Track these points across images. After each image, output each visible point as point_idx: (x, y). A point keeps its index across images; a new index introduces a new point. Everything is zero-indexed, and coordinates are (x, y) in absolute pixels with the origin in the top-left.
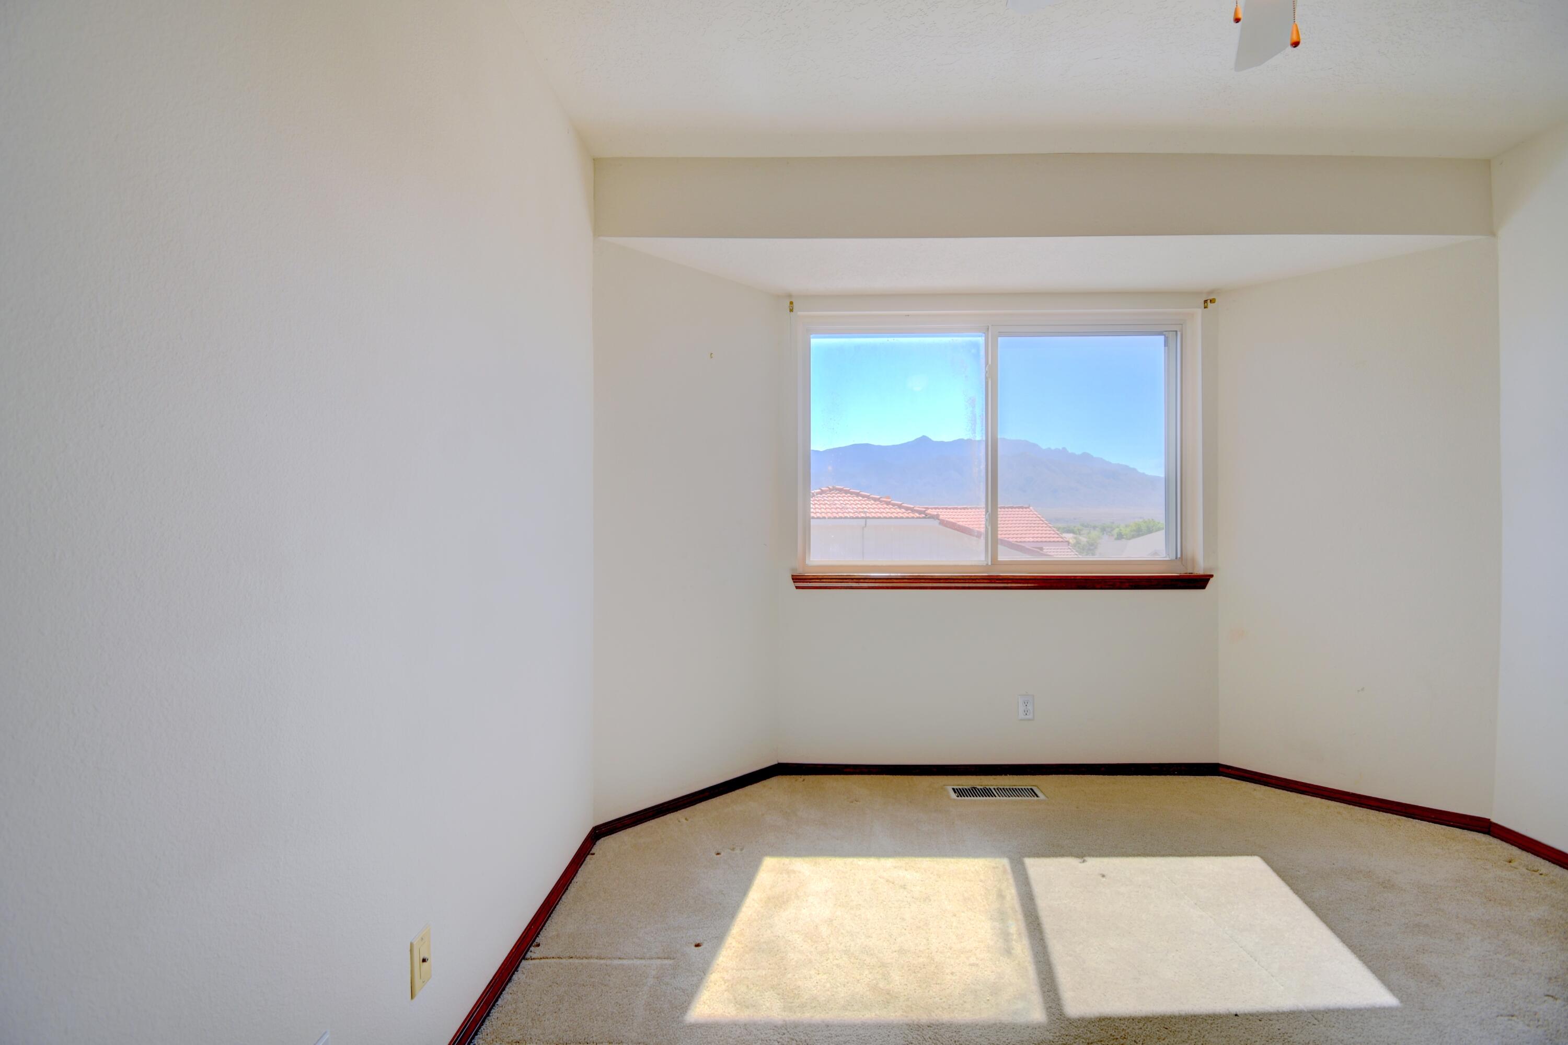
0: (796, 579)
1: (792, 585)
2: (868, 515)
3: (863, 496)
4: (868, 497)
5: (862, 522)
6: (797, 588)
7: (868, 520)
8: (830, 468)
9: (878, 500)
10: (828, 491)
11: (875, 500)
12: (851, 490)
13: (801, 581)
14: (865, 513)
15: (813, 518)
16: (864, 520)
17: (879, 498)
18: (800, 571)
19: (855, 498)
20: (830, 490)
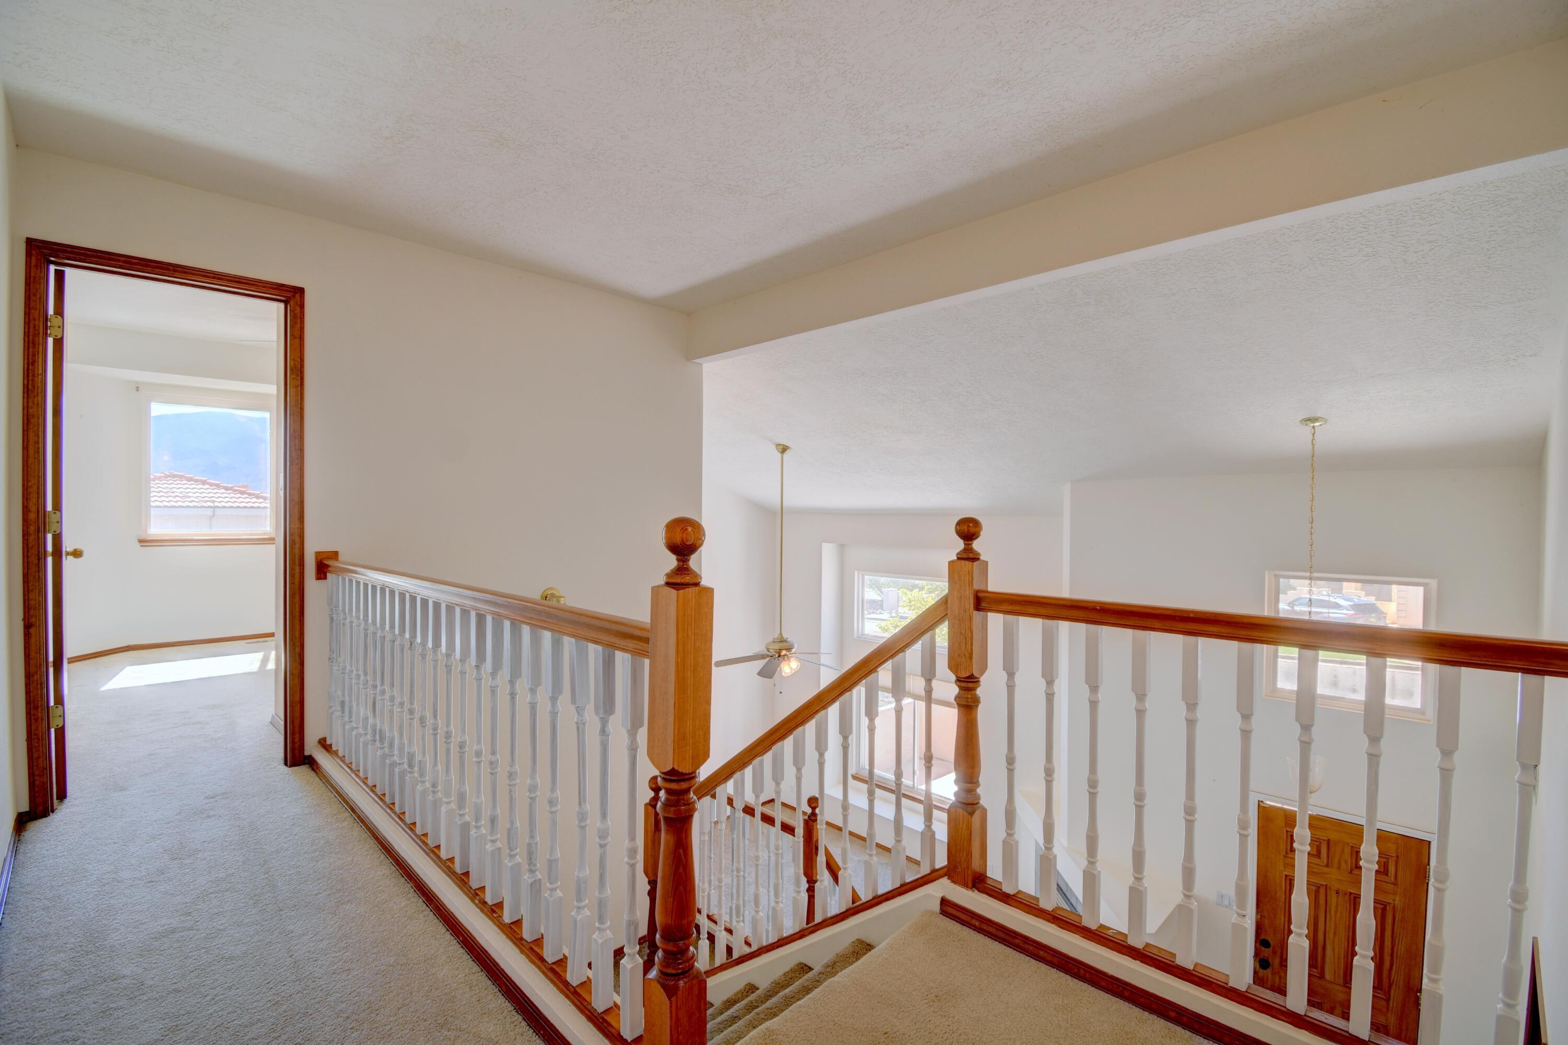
0: (140, 541)
1: (138, 544)
2: (216, 504)
3: (211, 485)
4: (218, 486)
5: (210, 512)
6: (142, 546)
7: (216, 509)
8: (166, 458)
9: (231, 489)
10: (163, 477)
11: (226, 489)
12: (195, 478)
13: (143, 542)
14: (213, 502)
15: (153, 507)
16: (212, 509)
17: (232, 487)
18: (142, 538)
19: (201, 486)
20: (167, 476)
